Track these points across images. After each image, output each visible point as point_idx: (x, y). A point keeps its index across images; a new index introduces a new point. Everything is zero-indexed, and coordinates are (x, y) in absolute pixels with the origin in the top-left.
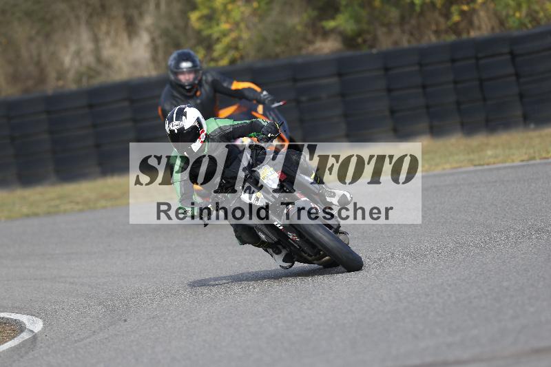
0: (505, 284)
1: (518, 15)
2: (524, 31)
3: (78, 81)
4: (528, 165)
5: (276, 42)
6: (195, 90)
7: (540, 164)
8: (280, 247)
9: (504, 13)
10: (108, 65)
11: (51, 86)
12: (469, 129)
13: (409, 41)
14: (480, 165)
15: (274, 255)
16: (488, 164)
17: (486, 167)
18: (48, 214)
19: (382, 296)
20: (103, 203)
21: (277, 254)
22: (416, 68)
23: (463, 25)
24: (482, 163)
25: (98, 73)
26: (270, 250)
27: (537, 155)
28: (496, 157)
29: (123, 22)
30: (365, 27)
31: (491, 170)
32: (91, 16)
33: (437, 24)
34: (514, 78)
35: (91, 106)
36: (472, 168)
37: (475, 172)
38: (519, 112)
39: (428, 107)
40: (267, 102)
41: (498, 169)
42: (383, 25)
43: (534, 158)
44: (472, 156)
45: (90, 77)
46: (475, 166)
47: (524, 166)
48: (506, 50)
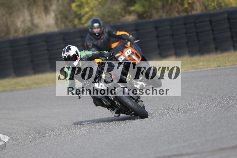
0: (208, 120)
1: (213, 4)
2: (216, 11)
3: (24, 33)
4: (217, 69)
5: (109, 16)
6: (100, 36)
7: (223, 68)
8: (114, 107)
9: (207, 3)
10: (37, 27)
11: (12, 36)
12: (192, 53)
13: (166, 16)
14: (197, 69)
15: (111, 111)
16: (200, 69)
17: (199, 70)
18: (11, 91)
19: (155, 125)
20: (34, 86)
21: (113, 110)
22: (169, 27)
23: (189, 9)
24: (197, 68)
25: (32, 30)
26: (110, 109)
27: (221, 64)
28: (204, 65)
29: (43, 8)
30: (147, 9)
31: (201, 71)
32: (29, 5)
33: (178, 8)
34: (211, 32)
35: (29, 44)
36: (193, 70)
37: (195, 72)
38: (213, 46)
39: (174, 44)
40: (132, 40)
41: (205, 71)
42: (155, 9)
43: (220, 66)
44: (193, 65)
45: (29, 32)
46: (195, 69)
47: (215, 69)
48: (208, 19)
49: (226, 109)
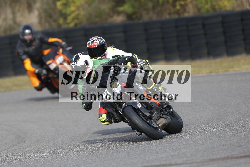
1: (206, 6)
3: (5, 31)
5: (96, 16)
9: (200, 6)
10: (19, 25)
13: (157, 17)
22: (159, 30)
23: (181, 11)
29: (26, 5)
30: (136, 10)
32: (11, 2)
33: (170, 10)
34: (204, 36)
40: (64, 47)
42: (145, 10)
45: (10, 30)
48: (200, 22)
49: (218, 118)
